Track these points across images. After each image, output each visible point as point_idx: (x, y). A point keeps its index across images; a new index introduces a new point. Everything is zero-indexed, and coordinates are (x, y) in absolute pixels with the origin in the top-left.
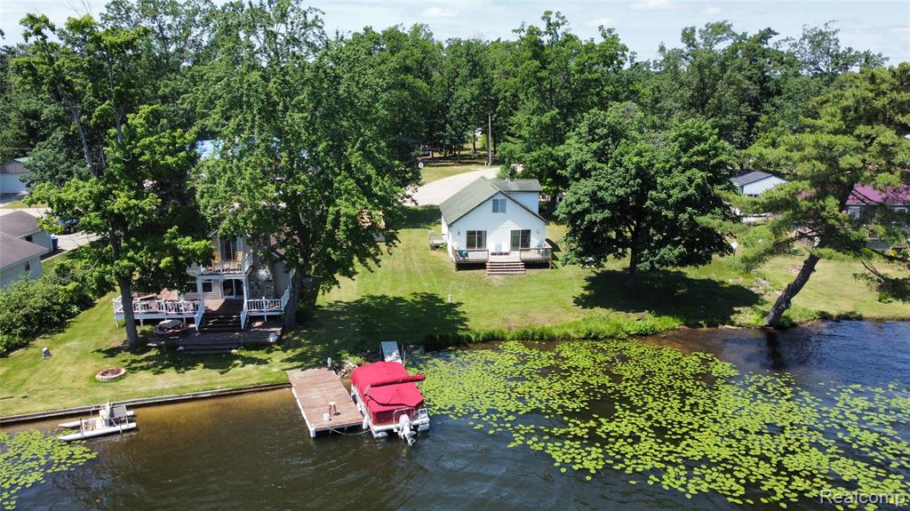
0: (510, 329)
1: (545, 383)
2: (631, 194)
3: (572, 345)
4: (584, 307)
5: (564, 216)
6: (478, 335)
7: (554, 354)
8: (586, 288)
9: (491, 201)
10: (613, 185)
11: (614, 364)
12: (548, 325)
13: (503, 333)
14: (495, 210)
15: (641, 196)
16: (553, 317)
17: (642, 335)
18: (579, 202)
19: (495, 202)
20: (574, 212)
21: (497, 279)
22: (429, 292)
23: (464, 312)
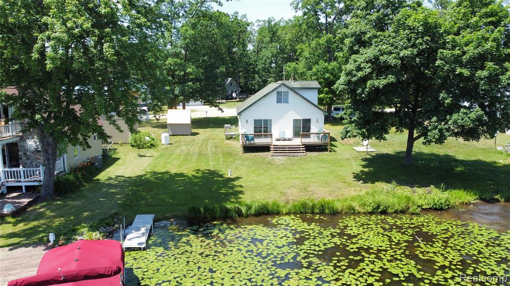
0: (287, 203)
1: (328, 272)
2: (417, 56)
3: (358, 219)
4: (365, 182)
5: (343, 86)
6: (249, 208)
7: (338, 231)
8: (364, 166)
9: (275, 93)
10: (396, 48)
11: (416, 244)
12: (328, 198)
13: (278, 207)
14: (279, 101)
15: (430, 55)
16: (334, 191)
17: (438, 209)
18: (359, 69)
19: (279, 93)
20: (354, 79)
21: (280, 159)
22: (212, 169)
23: (241, 186)
